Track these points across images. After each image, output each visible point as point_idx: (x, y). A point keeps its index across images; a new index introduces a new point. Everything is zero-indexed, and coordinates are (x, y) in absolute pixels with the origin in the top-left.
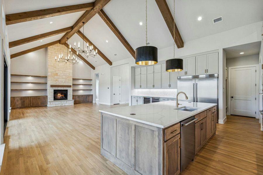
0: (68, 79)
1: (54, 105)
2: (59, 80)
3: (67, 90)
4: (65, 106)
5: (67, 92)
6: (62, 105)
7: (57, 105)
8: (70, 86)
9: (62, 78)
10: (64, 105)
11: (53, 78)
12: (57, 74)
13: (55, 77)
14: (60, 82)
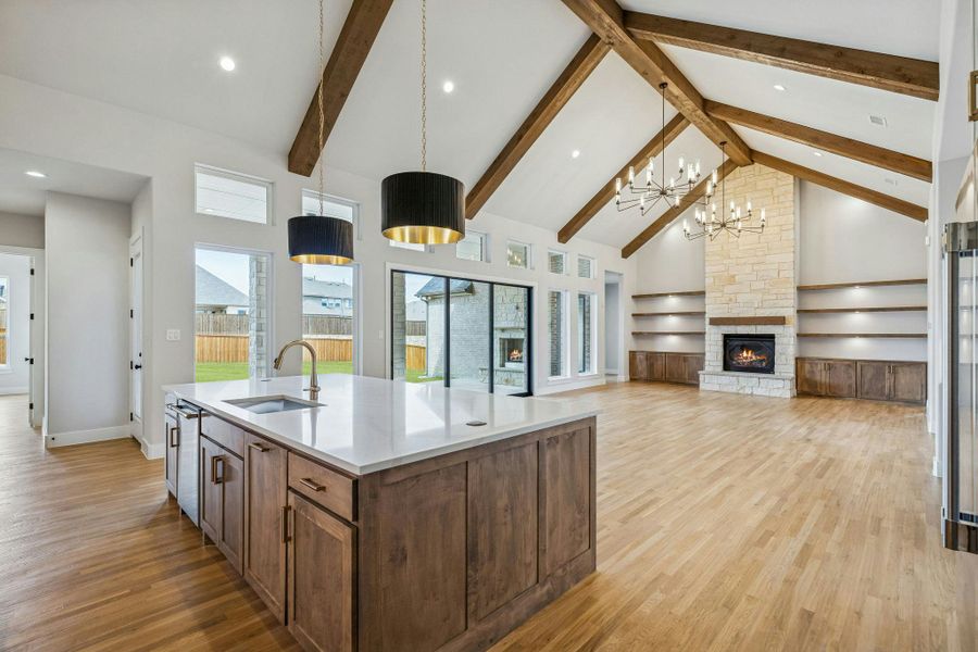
0: (775, 291)
1: (716, 388)
2: (741, 298)
3: (772, 337)
4: (752, 394)
5: (774, 342)
6: (741, 392)
7: (725, 390)
8: (781, 321)
9: (752, 291)
10: (748, 391)
11: (720, 295)
12: (732, 280)
13: (725, 290)
14: (742, 305)
